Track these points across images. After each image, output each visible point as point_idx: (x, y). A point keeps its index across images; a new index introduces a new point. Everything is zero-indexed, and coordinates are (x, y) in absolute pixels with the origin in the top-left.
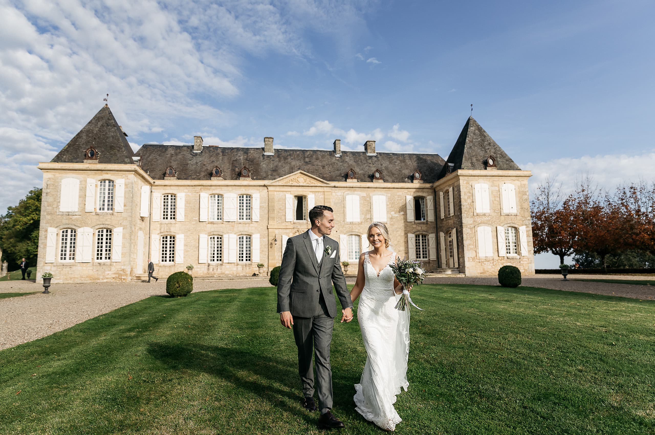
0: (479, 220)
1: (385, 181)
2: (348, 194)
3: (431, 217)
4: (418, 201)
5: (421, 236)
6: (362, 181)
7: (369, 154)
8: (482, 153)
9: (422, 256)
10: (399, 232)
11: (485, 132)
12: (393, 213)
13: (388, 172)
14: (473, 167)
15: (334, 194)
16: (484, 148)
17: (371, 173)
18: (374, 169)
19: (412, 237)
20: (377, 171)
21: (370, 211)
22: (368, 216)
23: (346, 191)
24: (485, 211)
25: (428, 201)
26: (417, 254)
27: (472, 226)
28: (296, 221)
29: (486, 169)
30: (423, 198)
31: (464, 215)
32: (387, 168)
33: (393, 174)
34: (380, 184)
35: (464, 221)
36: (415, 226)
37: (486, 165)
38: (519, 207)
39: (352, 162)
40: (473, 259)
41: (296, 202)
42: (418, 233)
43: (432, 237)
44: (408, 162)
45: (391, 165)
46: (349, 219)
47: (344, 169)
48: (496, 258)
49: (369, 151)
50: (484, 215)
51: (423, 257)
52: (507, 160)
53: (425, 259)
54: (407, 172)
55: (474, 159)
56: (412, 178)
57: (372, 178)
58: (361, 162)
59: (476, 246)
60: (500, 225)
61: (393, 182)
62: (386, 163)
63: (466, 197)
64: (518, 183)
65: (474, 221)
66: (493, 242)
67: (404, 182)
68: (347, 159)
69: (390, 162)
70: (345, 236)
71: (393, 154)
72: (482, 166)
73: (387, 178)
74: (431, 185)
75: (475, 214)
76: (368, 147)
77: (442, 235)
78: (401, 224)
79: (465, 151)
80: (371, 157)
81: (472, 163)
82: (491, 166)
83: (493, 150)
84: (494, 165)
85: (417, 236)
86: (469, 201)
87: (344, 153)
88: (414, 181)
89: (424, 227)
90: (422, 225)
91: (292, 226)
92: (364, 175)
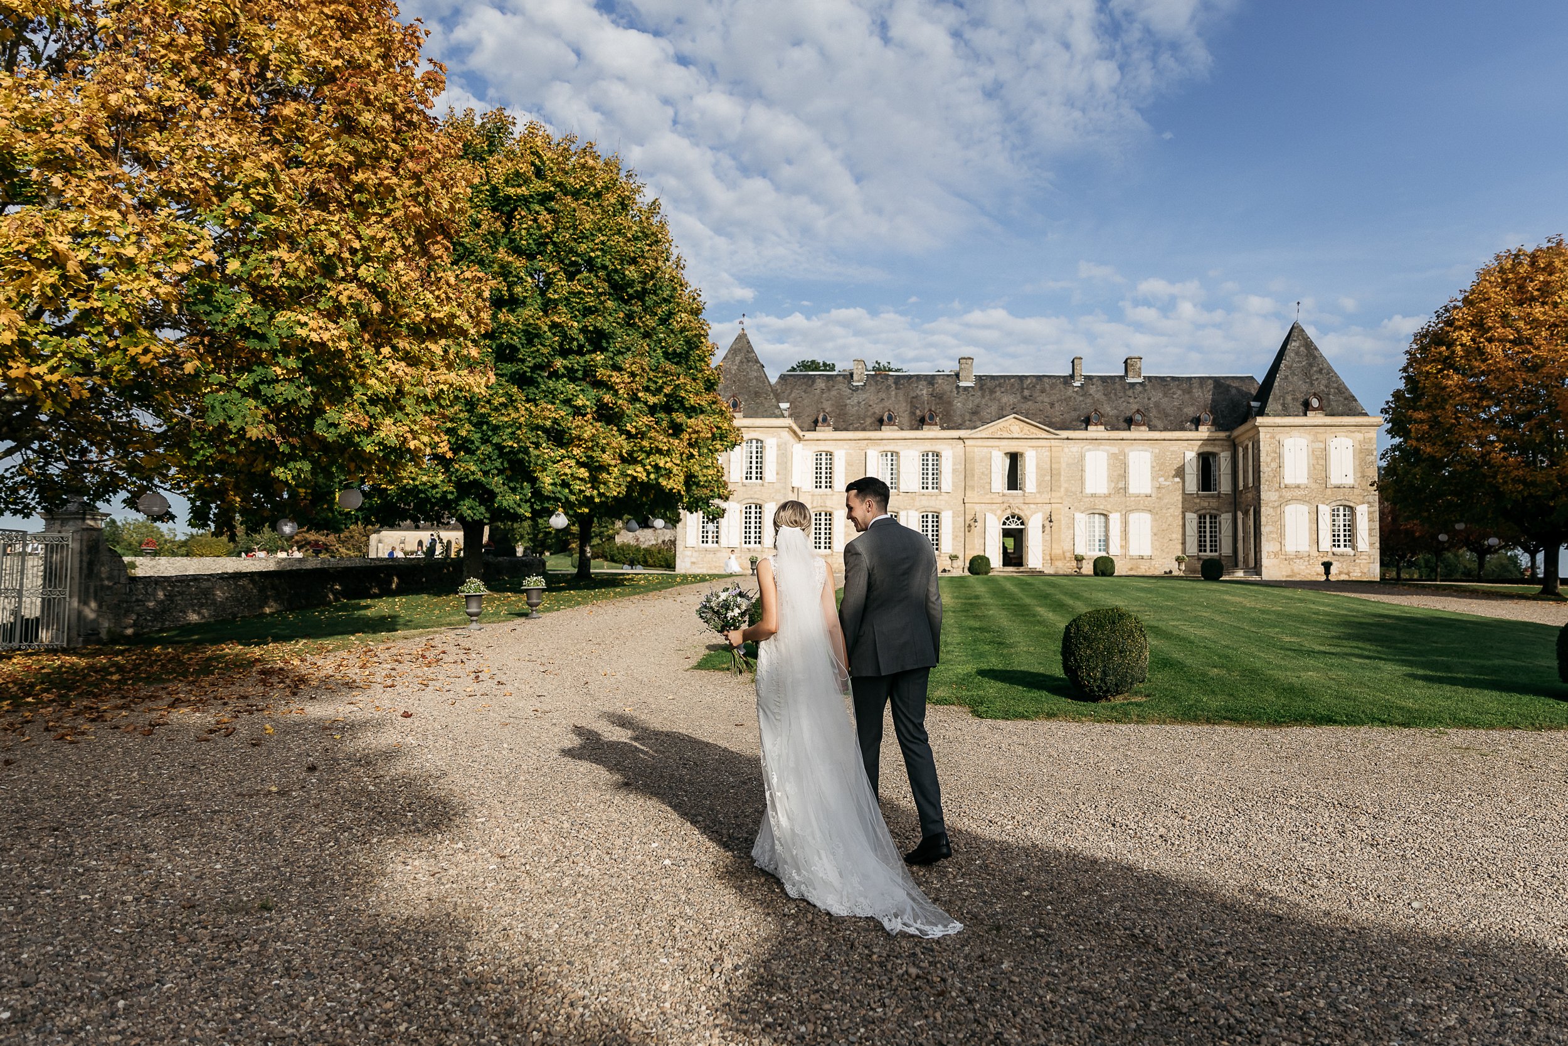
0: (1288, 494)
1: (1152, 428)
2: (1089, 450)
3: (1225, 486)
4: (1206, 461)
5: (1208, 517)
6: (1114, 428)
7: (1130, 380)
8: (1304, 387)
9: (1208, 548)
10: (1171, 511)
11: (1316, 349)
12: (1161, 479)
13: (1159, 412)
14: (1286, 412)
15: (1066, 450)
16: (1310, 377)
17: (1128, 414)
18: (1135, 407)
19: (1192, 517)
20: (1138, 411)
21: (1124, 476)
22: (1121, 485)
23: (1087, 446)
24: (1298, 482)
25: (1222, 460)
26: (1200, 546)
27: (1276, 504)
28: (1006, 491)
29: (1305, 415)
30: (1214, 455)
31: (1264, 487)
32: (1157, 405)
33: (1167, 415)
34: (1143, 432)
35: (1263, 496)
36: (1198, 501)
37: (1306, 407)
38: (1359, 475)
39: (1099, 396)
40: (1276, 555)
41: (1008, 461)
42: (1203, 512)
43: (1225, 519)
44: (1197, 392)
45: (1166, 399)
46: (1089, 489)
47: (1086, 407)
48: (1316, 554)
49: (1130, 374)
50: (1298, 487)
51: (1211, 551)
52: (1346, 399)
53: (1213, 554)
54: (1190, 411)
55: (1289, 398)
56: (1197, 422)
57: (1129, 423)
58: (1115, 394)
59: (1282, 535)
60: (1323, 503)
61: (1165, 429)
62: (1157, 396)
63: (1269, 459)
64: (1359, 436)
65: (1280, 497)
66: (1310, 529)
67: (1183, 429)
68: (1092, 390)
69: (1165, 395)
70: (1083, 515)
71: (1173, 378)
72: (1301, 408)
73: (1155, 422)
74: (1227, 433)
75: (1282, 486)
76: (1129, 368)
77: (1240, 515)
78: (1178, 498)
79: (1276, 384)
80: (1133, 385)
81: (1283, 405)
82: (1315, 409)
83: (1324, 382)
84: (1320, 408)
85: (1202, 518)
86: (1274, 465)
87: (1089, 378)
88: (1200, 428)
89: (1214, 503)
90: (1210, 500)
91: (1000, 500)
92: (1117, 417)
